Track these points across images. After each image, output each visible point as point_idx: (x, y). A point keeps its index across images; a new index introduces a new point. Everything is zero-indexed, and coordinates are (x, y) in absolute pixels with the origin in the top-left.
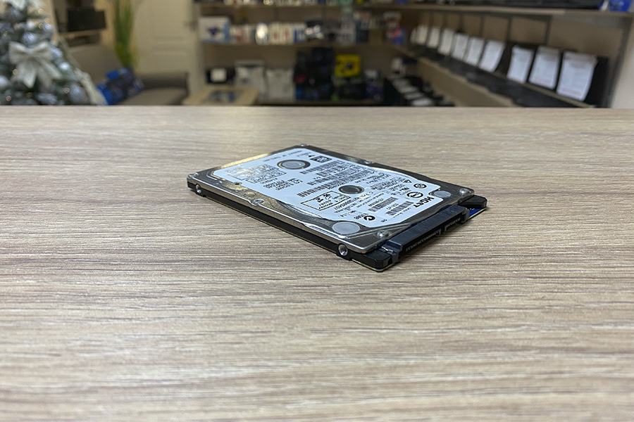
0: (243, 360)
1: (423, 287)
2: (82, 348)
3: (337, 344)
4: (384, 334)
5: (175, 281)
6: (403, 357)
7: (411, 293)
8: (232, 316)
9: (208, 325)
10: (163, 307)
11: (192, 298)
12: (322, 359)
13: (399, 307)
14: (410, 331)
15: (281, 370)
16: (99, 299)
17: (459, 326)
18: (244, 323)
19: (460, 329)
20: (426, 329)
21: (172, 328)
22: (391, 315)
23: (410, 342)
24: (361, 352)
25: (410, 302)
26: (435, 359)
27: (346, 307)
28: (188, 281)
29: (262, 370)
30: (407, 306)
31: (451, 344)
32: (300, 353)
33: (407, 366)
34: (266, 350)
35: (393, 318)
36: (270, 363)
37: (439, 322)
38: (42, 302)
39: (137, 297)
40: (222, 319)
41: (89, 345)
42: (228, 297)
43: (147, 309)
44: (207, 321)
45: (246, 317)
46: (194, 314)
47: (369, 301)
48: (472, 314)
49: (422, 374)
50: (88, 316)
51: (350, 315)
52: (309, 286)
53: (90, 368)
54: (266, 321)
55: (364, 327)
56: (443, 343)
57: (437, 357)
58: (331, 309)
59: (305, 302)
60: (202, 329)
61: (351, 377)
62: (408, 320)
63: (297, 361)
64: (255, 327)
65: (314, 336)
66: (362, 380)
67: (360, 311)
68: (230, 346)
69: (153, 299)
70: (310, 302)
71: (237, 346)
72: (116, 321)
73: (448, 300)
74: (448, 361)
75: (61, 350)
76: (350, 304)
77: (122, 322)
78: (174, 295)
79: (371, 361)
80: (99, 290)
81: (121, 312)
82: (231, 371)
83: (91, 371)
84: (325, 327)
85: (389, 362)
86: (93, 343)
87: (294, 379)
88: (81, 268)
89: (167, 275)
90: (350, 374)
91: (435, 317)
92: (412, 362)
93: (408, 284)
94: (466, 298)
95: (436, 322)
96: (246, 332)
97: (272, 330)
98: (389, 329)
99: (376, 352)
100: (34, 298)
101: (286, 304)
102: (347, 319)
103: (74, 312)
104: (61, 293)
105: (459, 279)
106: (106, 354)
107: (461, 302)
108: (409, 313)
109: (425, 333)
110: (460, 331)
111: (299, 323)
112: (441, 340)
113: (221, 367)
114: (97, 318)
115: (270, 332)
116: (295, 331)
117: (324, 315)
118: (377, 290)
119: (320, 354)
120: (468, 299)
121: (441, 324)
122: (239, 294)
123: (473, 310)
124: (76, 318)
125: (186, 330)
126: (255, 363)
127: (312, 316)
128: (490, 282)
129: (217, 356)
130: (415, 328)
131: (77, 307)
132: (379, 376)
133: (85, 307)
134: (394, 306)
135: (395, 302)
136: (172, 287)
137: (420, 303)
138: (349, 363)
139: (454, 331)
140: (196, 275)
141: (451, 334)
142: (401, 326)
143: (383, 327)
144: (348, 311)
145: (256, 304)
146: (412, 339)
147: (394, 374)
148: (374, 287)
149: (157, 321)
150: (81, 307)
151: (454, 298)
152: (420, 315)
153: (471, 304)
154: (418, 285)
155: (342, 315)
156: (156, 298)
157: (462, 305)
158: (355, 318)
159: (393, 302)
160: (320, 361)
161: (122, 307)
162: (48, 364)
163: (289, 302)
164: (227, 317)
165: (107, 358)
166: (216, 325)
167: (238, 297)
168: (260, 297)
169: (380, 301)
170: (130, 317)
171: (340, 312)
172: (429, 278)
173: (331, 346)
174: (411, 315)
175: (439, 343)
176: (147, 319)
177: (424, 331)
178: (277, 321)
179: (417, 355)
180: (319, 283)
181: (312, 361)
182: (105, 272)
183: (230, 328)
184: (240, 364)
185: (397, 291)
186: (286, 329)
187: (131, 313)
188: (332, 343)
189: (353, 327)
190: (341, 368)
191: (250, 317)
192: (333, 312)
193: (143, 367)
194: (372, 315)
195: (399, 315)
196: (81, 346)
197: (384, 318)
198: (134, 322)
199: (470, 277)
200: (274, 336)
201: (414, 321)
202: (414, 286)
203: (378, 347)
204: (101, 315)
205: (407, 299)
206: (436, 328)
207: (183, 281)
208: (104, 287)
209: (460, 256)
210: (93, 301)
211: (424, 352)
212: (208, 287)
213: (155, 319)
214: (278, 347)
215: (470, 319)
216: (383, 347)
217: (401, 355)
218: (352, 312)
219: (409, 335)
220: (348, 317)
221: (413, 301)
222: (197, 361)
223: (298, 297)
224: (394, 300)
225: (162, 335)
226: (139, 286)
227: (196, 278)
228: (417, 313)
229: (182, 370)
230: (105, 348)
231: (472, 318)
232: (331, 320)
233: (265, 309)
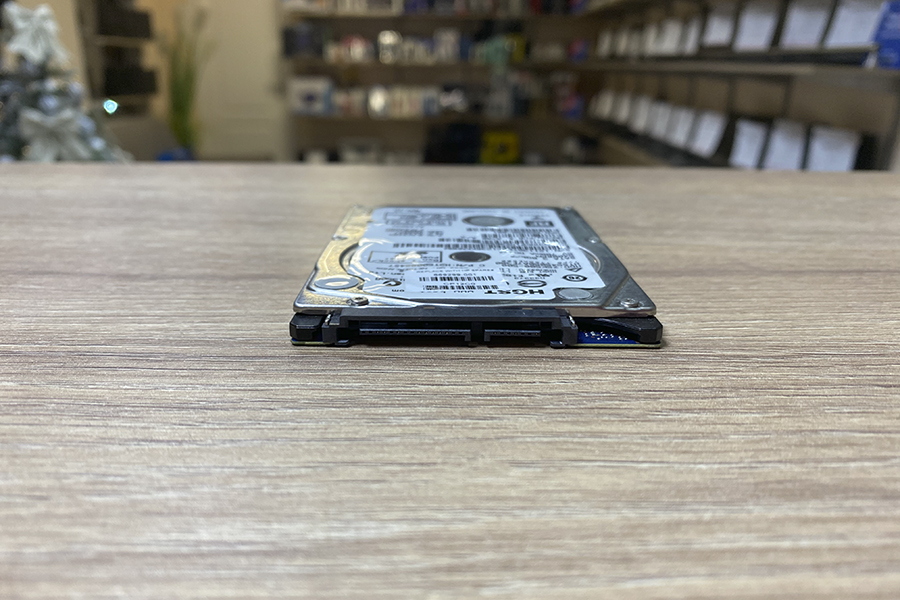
0: (390, 509)
1: (697, 398)
2: (90, 487)
3: (561, 485)
4: (646, 470)
5: (259, 385)
6: (688, 507)
7: (678, 407)
8: (363, 439)
9: (322, 452)
10: (239, 424)
11: (291, 411)
12: (538, 509)
13: (662, 428)
14: (692, 466)
15: (463, 526)
16: (126, 411)
17: (777, 458)
18: (386, 449)
19: (780, 462)
20: (720, 463)
21: (256, 456)
22: (651, 441)
23: (695, 483)
24: (611, 498)
25: (681, 421)
26: (749, 512)
27: (567, 428)
28: (283, 386)
29: (427, 527)
30: (674, 427)
31: (771, 486)
32: (493, 499)
33: (699, 522)
34: (431, 494)
35: (655, 445)
36: (441, 516)
37: (739, 451)
38: (25, 415)
39: (194, 408)
40: (348, 443)
41: (103, 483)
42: (355, 409)
43: (210, 426)
44: (319, 445)
45: (389, 440)
46: (295, 434)
47: (606, 418)
48: (795, 439)
49: (731, 536)
50: (104, 436)
51: (576, 440)
52: (495, 396)
53: (101, 520)
54: (427, 447)
55: (606, 458)
56: (756, 484)
57: (751, 507)
58: (541, 429)
59: (492, 418)
60: (310, 459)
61: (598, 541)
62: (684, 449)
63: (491, 511)
64: (407, 456)
65: (516, 472)
66: (620, 545)
67: (593, 434)
68: (365, 486)
69: (222, 412)
70: (500, 419)
71: (375, 486)
72: (154, 446)
73: (747, 418)
74: (773, 514)
75: (50, 489)
76: (574, 423)
77: (165, 446)
78: (258, 405)
79: (631, 514)
80: (126, 397)
81: (162, 432)
82: (368, 528)
83: (104, 525)
84: (533, 458)
85: (662, 517)
86: (111, 479)
87: (489, 542)
88: (98, 365)
89: (247, 376)
90: (594, 536)
91: (731, 443)
92: (707, 516)
93: (669, 394)
94: (776, 414)
95: (734, 452)
96: (392, 464)
97: (439, 461)
98: (654, 462)
99: (636, 499)
100: (12, 409)
101: (460, 421)
102: (571, 446)
103: (79, 430)
104: (59, 401)
105: (756, 386)
106: (134, 497)
107: (769, 420)
108: (683, 438)
109: (719, 469)
110: (782, 466)
111: (485, 450)
112: (751, 480)
113: (348, 521)
114: (120, 440)
115: (435, 464)
116: (480, 463)
117: (529, 440)
118: (617, 402)
119: (533, 500)
120: (781, 417)
121: (743, 454)
122: (374, 405)
123: (794, 432)
124: (82, 439)
125: (282, 459)
126: (411, 515)
127: (508, 441)
128: (811, 391)
129: (340, 502)
130: (698, 460)
131: (87, 422)
132: (650, 538)
133: (100, 423)
134: (654, 427)
135: (653, 421)
136: (254, 394)
137: (697, 422)
138: (590, 517)
139: (770, 465)
140: (297, 377)
141: (766, 470)
142: (673, 458)
143: (641, 459)
144: (572, 434)
145: (406, 421)
146: (697, 478)
147: (678, 536)
148: (612, 398)
149: (228, 445)
150: (92, 423)
151: (757, 416)
152: (703, 441)
153: (787, 423)
154: (687, 395)
155: (561, 439)
156: (227, 409)
157: (773, 426)
158: (586, 444)
159: (649, 421)
160: (534, 513)
161: (165, 424)
162: (23, 512)
163: (462, 418)
164: (355, 439)
165: (134, 503)
166: (335, 452)
167: (373, 410)
168: (410, 410)
169: (624, 418)
170: (180, 439)
171: (559, 434)
172: (705, 385)
173: (550, 488)
174: (687, 441)
175: (748, 484)
176: (210, 441)
177: (716, 466)
178: (446, 447)
179: (714, 503)
180: (512, 391)
181: (517, 512)
182: (139, 371)
183: (361, 457)
184: (386, 516)
185: (653, 404)
186: (464, 460)
187: (182, 432)
188: (552, 483)
189: (585, 458)
190: (575, 525)
191: (396, 440)
192: (545, 434)
193: (201, 520)
194: (617, 440)
195: (666, 441)
196: (87, 483)
197: (638, 444)
198: (186, 446)
199: (775, 384)
200: (442, 471)
201: (694, 449)
202: (682, 397)
203: (640, 491)
204: (128, 434)
205: (675, 416)
206: (737, 460)
207: (274, 385)
208: (136, 394)
209: (747, 353)
210: (115, 414)
211: (724, 499)
212: (317, 395)
213: (224, 442)
214: (453, 488)
215: (793, 447)
216: (647, 490)
217: (683, 504)
218: (579, 435)
219: (691, 471)
220: (572, 442)
221: (686, 420)
222: (304, 510)
223: (478, 411)
224: (650, 417)
225: (236, 468)
226: (196, 392)
227: (297, 381)
228: (696, 438)
229: (275, 526)
230: (132, 488)
231: (796, 445)
232: (544, 447)
233: (422, 429)
